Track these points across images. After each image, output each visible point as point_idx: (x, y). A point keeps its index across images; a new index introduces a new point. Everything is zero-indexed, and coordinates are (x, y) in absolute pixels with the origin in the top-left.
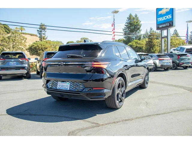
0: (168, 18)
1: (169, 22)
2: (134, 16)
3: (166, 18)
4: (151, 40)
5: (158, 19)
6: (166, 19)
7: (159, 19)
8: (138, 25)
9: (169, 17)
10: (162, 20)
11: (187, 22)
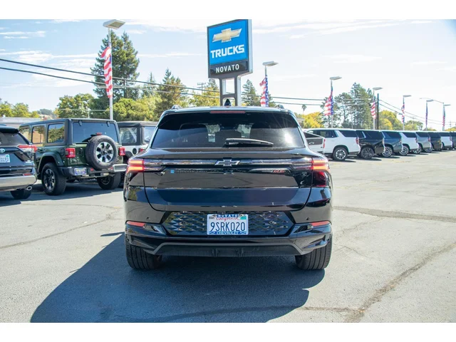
0: (238, 52)
1: (239, 62)
2: (120, 38)
3: (231, 51)
4: (169, 100)
5: (212, 52)
6: (232, 54)
7: (215, 53)
8: (131, 61)
9: (240, 49)
10: (223, 55)
11: (264, 64)
